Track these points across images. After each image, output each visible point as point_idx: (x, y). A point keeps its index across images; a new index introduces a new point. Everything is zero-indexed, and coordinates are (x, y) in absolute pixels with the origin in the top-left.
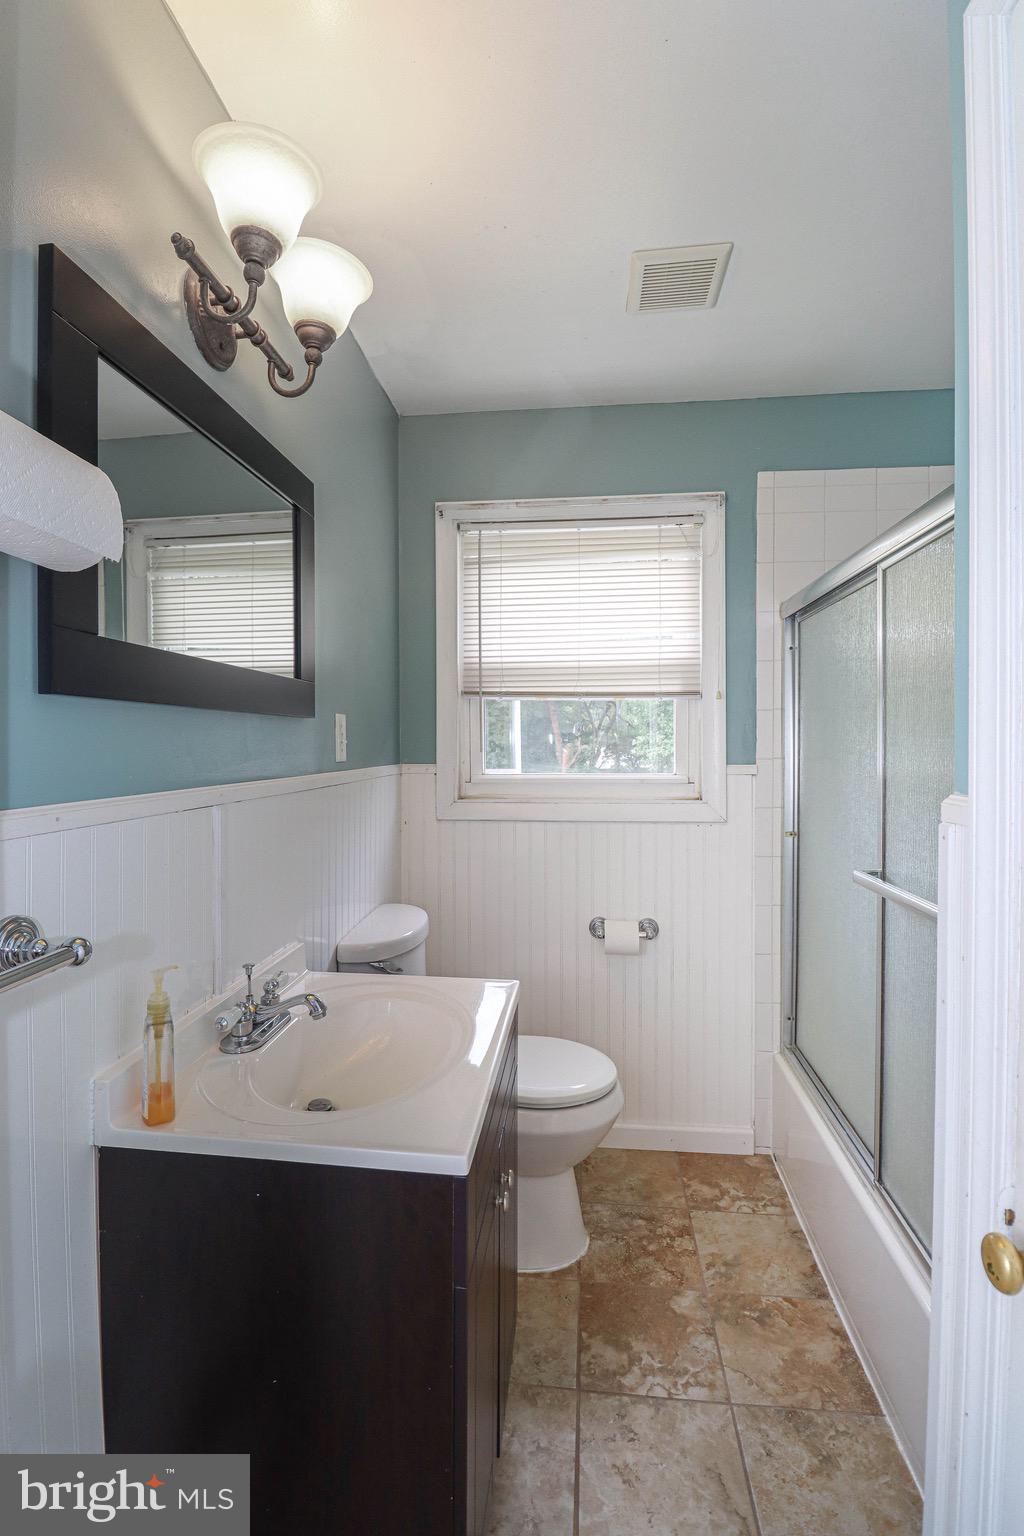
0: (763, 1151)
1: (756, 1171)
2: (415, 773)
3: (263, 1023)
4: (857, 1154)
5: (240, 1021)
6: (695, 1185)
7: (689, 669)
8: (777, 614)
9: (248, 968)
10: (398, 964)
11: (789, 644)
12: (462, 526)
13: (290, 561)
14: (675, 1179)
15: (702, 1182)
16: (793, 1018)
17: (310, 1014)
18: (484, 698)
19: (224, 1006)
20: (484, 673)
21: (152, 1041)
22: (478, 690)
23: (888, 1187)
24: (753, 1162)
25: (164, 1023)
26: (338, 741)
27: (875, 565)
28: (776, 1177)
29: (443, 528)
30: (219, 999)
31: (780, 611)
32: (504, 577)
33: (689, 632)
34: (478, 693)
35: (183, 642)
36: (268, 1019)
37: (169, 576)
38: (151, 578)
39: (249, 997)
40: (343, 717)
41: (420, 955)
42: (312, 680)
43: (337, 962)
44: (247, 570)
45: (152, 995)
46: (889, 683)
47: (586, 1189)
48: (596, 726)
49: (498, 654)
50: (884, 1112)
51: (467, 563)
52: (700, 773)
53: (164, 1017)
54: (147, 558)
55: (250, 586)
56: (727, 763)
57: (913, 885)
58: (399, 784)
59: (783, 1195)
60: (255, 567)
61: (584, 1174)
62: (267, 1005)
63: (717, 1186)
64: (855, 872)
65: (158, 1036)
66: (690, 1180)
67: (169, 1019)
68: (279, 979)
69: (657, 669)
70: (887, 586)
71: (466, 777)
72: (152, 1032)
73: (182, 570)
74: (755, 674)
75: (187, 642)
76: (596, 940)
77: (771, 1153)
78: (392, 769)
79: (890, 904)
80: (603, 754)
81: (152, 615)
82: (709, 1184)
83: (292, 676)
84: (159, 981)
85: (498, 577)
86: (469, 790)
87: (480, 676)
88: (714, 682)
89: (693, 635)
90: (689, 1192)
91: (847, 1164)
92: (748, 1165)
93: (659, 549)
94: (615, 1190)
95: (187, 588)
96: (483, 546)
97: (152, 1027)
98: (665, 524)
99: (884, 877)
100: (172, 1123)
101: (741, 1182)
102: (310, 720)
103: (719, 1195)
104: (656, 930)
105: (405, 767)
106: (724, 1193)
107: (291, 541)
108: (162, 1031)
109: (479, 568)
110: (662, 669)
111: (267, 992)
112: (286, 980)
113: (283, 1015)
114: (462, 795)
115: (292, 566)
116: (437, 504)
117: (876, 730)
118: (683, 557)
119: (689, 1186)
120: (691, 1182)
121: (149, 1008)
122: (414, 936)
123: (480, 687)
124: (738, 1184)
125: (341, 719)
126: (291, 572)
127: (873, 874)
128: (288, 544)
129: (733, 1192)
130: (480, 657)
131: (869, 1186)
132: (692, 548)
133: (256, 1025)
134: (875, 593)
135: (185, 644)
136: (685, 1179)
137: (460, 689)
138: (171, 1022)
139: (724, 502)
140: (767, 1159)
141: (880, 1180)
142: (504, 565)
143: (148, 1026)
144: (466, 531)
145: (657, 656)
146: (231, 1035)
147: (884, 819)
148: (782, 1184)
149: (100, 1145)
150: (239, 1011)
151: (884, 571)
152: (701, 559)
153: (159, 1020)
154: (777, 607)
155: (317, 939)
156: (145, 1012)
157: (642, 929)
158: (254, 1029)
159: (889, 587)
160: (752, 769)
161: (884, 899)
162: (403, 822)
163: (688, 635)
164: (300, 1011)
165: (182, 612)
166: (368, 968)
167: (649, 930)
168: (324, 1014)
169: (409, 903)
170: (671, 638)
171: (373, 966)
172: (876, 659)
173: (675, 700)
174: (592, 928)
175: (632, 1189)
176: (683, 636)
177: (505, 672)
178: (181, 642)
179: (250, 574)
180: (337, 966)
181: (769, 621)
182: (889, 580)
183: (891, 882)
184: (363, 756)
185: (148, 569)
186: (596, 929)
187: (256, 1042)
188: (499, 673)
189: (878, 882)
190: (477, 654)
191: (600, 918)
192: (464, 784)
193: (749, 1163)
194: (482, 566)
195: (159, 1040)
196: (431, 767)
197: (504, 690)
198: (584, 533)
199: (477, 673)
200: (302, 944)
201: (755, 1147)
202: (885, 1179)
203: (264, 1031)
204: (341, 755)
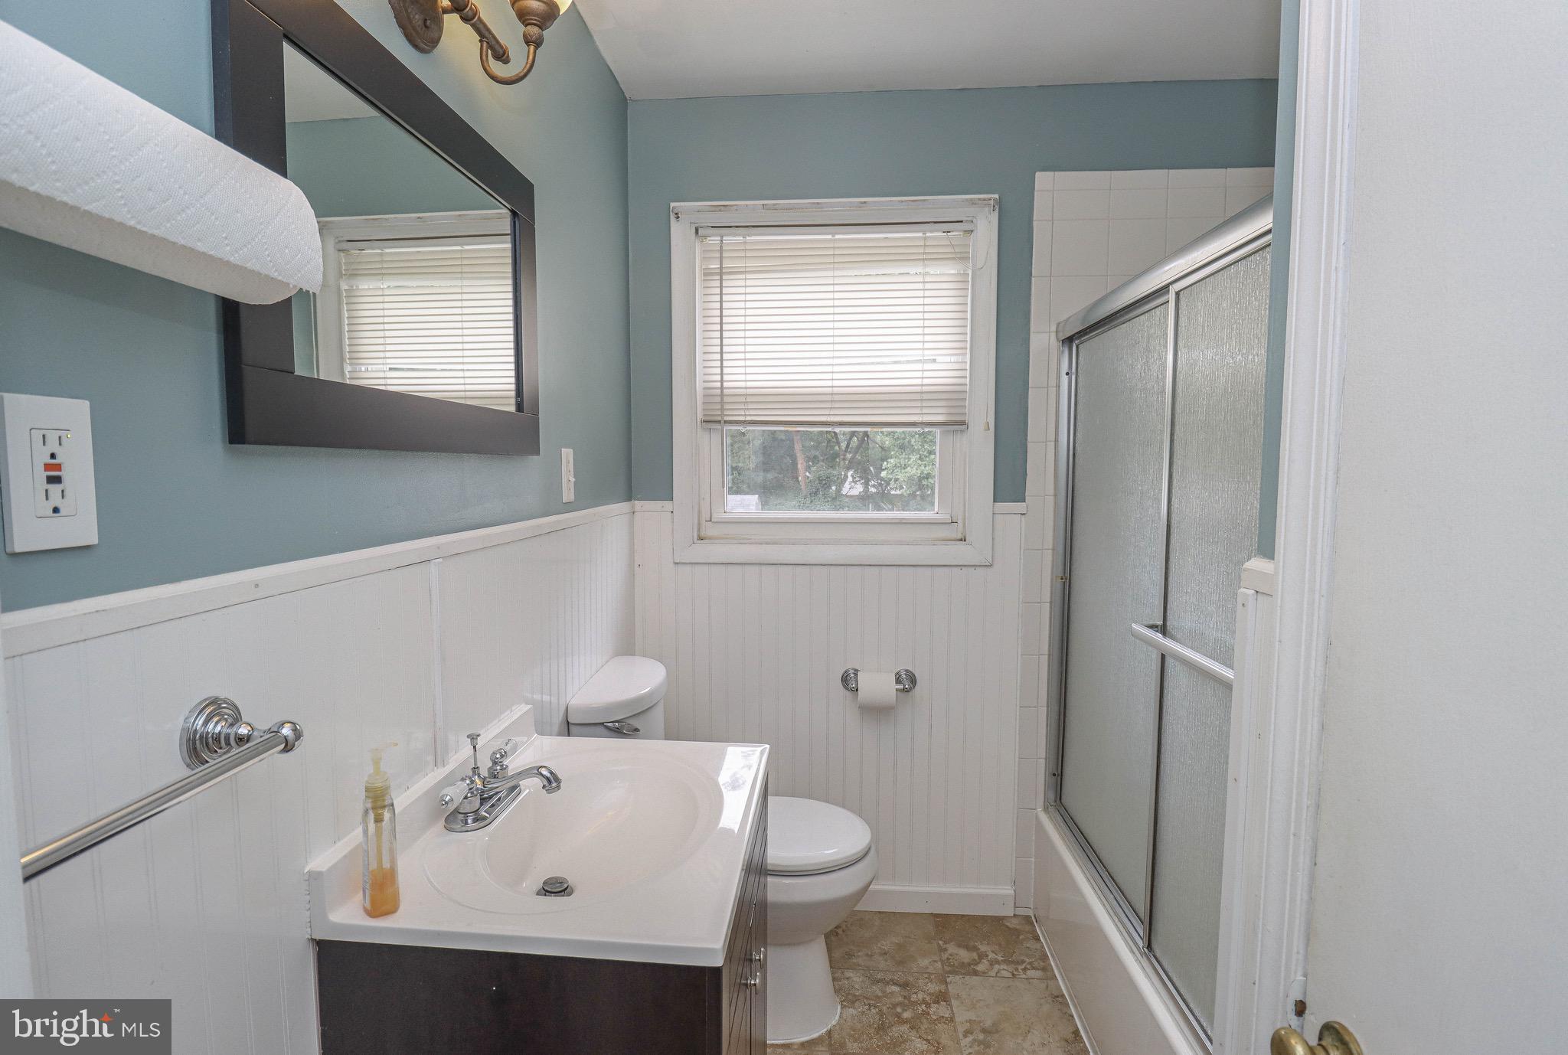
0: (1021, 912)
1: (1017, 932)
2: (648, 509)
3: (490, 797)
4: (1126, 920)
5: (466, 798)
6: (952, 948)
7: (954, 397)
8: (1053, 336)
9: (473, 738)
10: (635, 723)
11: (1065, 367)
12: (700, 231)
13: (509, 269)
14: (929, 942)
15: (959, 946)
16: (1058, 775)
17: (544, 787)
18: (727, 427)
19: (448, 780)
20: (726, 399)
21: (372, 826)
22: (719, 418)
23: (1158, 954)
24: (1014, 924)
25: (384, 807)
26: (564, 480)
27: (1167, 286)
28: (1038, 939)
29: (679, 232)
30: (441, 773)
31: (1057, 332)
32: (748, 290)
33: (956, 355)
34: (719, 422)
35: (384, 361)
36: (497, 793)
37: (365, 285)
38: (344, 286)
39: (475, 769)
40: (571, 451)
41: (658, 716)
42: (536, 413)
43: (568, 723)
44: (457, 279)
45: (370, 776)
46: (1179, 420)
47: (837, 954)
48: (843, 448)
49: (742, 377)
50: (1156, 877)
51: (707, 273)
52: (964, 511)
53: (384, 800)
54: (340, 263)
55: (459, 297)
56: (994, 502)
57: (1197, 642)
58: (631, 525)
59: (1044, 957)
60: (465, 275)
61: (833, 938)
62: (495, 777)
63: (975, 949)
64: (1134, 625)
65: (378, 820)
66: (945, 943)
67: (390, 802)
68: (507, 748)
69: (918, 397)
70: (1180, 311)
71: (705, 516)
72: (371, 816)
73: (380, 277)
74: (1027, 402)
75: (388, 361)
76: (848, 693)
77: (1031, 913)
78: (623, 507)
79: (1169, 661)
80: (850, 479)
81: (347, 329)
82: (968, 948)
83: (513, 409)
84: (376, 762)
85: (742, 290)
86: (710, 530)
87: (722, 402)
88: (982, 412)
89: (960, 359)
90: (945, 956)
91: (1115, 930)
92: (1007, 927)
93: (924, 260)
94: (867, 955)
95: (387, 299)
96: (725, 255)
97: (371, 812)
98: (931, 232)
99: (1163, 630)
100: (397, 914)
101: (1000, 945)
102: (535, 457)
103: (976, 958)
104: (913, 680)
105: (638, 504)
106: (982, 956)
107: (509, 246)
108: (382, 814)
109: (721, 280)
110: (925, 396)
111: (495, 763)
112: (515, 749)
113: (514, 788)
114: (702, 534)
115: (510, 275)
116: (673, 205)
117: (1161, 470)
118: (951, 269)
119: (946, 950)
120: (948, 946)
121: (367, 790)
122: (651, 694)
123: (722, 415)
124: (997, 947)
125: (567, 454)
126: (510, 282)
127: (1151, 627)
128: (504, 249)
129: (991, 956)
130: (722, 381)
131: (1137, 952)
132: (960, 258)
133: (483, 801)
134: (1166, 317)
135: (386, 364)
136: (940, 942)
137: (700, 417)
138: (392, 805)
139: (997, 207)
140: (1027, 919)
141: (1149, 946)
142: (748, 276)
143: (366, 812)
144: (706, 237)
145: (919, 382)
146: (456, 811)
147: (1167, 568)
148: (1043, 946)
149: (318, 937)
150: (464, 786)
151: (1178, 294)
152: (970, 272)
153: (378, 801)
154: (1054, 328)
155: (546, 698)
156: (362, 794)
157: (898, 681)
158: (481, 804)
159: (1183, 312)
160: (1020, 507)
161: (1163, 657)
162: (636, 566)
163: (953, 359)
164: (531, 786)
165: (381, 327)
166: (601, 729)
167: (907, 682)
168: (558, 787)
169: (644, 655)
170: (934, 361)
171: (607, 727)
172: (1164, 391)
173: (937, 431)
174: (845, 679)
175: (885, 954)
176: (948, 359)
177: (749, 399)
178: (380, 361)
179: (459, 283)
180: (568, 728)
181: (1043, 340)
182: (1182, 303)
183: (1173, 638)
184: (592, 493)
185: (341, 275)
186: (848, 681)
187: (485, 818)
188: (742, 399)
189: (1158, 637)
190: (718, 378)
191: (853, 669)
192: (703, 523)
193: (1008, 924)
194: (724, 277)
195: (379, 825)
196: (667, 504)
197: (749, 418)
198: (840, 240)
199: (718, 399)
200: (529, 706)
201: (1015, 907)
202: (1155, 946)
203: (493, 805)
204: (568, 495)
